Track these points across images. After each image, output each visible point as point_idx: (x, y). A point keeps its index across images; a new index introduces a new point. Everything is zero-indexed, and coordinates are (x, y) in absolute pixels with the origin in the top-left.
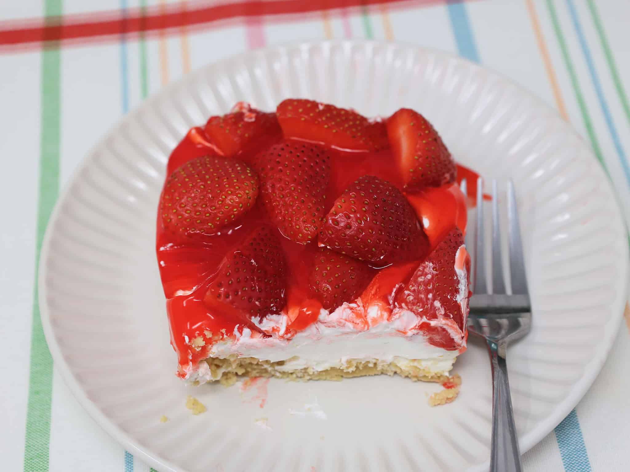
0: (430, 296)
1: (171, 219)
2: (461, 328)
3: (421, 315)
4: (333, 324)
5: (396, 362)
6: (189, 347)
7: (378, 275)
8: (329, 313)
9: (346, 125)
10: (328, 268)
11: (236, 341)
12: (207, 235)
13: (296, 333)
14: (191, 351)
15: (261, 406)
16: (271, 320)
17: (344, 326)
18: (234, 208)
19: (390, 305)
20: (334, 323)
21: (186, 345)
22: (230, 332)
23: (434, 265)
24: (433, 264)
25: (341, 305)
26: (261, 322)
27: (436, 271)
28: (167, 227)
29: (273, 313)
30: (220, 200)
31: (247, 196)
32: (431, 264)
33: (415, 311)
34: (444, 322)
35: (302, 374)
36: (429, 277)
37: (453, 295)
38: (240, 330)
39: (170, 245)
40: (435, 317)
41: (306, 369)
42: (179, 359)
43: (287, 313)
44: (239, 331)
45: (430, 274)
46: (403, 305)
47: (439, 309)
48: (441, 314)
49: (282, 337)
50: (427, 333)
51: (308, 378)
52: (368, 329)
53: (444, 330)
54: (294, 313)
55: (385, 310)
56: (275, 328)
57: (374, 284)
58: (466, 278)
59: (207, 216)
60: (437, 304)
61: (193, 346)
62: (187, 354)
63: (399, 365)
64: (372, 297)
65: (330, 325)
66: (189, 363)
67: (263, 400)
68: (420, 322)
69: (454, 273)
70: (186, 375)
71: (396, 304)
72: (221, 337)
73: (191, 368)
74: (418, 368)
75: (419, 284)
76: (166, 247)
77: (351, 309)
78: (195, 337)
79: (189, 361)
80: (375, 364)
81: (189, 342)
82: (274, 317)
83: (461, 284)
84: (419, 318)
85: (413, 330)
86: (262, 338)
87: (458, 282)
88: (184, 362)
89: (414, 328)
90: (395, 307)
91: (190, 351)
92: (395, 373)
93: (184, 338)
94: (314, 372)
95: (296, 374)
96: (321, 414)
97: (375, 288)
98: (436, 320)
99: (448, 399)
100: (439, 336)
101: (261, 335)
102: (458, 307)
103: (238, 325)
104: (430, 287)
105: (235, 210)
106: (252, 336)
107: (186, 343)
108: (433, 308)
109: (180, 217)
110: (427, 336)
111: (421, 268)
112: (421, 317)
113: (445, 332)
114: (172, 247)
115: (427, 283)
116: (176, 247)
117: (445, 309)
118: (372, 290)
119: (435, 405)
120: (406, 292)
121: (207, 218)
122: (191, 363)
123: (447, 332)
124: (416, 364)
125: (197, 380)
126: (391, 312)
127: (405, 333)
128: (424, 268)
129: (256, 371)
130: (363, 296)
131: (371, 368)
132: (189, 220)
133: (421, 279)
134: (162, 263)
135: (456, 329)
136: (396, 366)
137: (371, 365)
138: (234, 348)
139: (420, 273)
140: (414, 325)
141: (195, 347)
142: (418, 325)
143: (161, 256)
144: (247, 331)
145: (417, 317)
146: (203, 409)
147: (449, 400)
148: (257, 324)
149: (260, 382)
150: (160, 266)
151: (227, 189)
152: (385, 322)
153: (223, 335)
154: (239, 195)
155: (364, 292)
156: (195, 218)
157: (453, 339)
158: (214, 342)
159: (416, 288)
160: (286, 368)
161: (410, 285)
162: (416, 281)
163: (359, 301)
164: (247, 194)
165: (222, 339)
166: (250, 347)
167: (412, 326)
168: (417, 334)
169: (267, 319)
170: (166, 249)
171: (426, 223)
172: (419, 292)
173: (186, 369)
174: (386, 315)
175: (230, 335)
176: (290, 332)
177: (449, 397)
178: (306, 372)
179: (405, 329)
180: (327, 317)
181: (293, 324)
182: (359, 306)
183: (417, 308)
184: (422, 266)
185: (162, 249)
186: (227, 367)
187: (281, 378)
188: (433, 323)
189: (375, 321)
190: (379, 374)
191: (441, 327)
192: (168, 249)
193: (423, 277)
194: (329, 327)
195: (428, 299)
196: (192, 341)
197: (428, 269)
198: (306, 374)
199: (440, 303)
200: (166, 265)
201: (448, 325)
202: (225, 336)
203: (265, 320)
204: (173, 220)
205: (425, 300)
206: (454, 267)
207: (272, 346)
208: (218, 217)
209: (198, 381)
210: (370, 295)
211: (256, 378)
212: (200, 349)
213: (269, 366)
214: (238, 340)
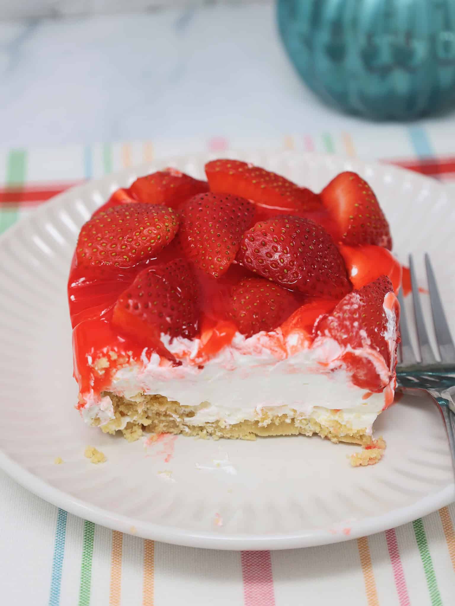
0: (356, 324)
1: (85, 254)
2: (389, 366)
3: (344, 343)
4: (249, 350)
5: (315, 417)
6: (91, 370)
7: (300, 308)
8: (245, 339)
9: (275, 184)
10: (247, 297)
11: (143, 368)
12: (121, 268)
13: (208, 359)
14: (94, 375)
15: (166, 460)
16: (182, 343)
17: (260, 352)
18: (152, 240)
19: (312, 334)
20: (249, 348)
21: (89, 367)
22: (137, 355)
23: (362, 298)
24: (360, 295)
25: (258, 332)
26: (171, 342)
27: (363, 302)
28: (80, 263)
29: (184, 336)
30: (137, 232)
31: (166, 228)
32: (358, 296)
33: (339, 338)
34: (369, 351)
35: (213, 429)
36: (356, 306)
37: (380, 330)
38: (149, 355)
39: (82, 279)
40: (360, 345)
41: (217, 422)
42: (81, 388)
43: (199, 338)
44: (147, 356)
45: (357, 304)
46: (326, 332)
47: (365, 338)
48: (367, 344)
49: (193, 361)
50: (351, 367)
51: (219, 434)
52: (287, 357)
53: (369, 362)
54: (206, 337)
55: (307, 339)
56: (186, 351)
57: (296, 315)
58: (395, 322)
59: (123, 249)
60: (363, 333)
61: (96, 368)
62: (89, 379)
63: (318, 420)
64: (293, 326)
65: (245, 351)
66: (90, 391)
67: (169, 456)
68: (343, 352)
69: (382, 311)
70: (85, 404)
71: (319, 332)
72: (127, 359)
73: (92, 397)
74: (340, 424)
75: (344, 312)
76: (77, 283)
77: (270, 336)
78: (99, 358)
79: (91, 387)
80: (293, 420)
81: (93, 363)
82: (186, 341)
83: (390, 324)
84: (343, 348)
85: (336, 361)
86: (171, 367)
87: (387, 321)
88: (85, 390)
89: (337, 359)
90: (317, 335)
91: (92, 375)
92: (315, 434)
93: (87, 358)
94: (226, 426)
95: (207, 430)
96: (231, 470)
97: (296, 318)
98: (361, 348)
99: (370, 459)
100: (364, 371)
101: (171, 362)
102: (386, 344)
103: (146, 349)
104: (357, 316)
105: (153, 241)
106: (160, 364)
107: (89, 365)
108: (358, 336)
109: (95, 250)
110: (350, 370)
111: (347, 297)
112: (345, 346)
113: (370, 365)
114: (83, 282)
115: (353, 312)
116: (88, 283)
117: (371, 341)
118: (293, 320)
119: (357, 466)
120: (330, 318)
121: (123, 250)
122: (92, 390)
123: (372, 365)
124: (336, 417)
125: (98, 416)
126: (312, 340)
127: (326, 365)
128: (351, 298)
129: (164, 424)
130: (283, 326)
131: (288, 424)
132: (104, 253)
133: (346, 307)
134: (73, 297)
135: (383, 362)
136: (316, 423)
137: (288, 421)
138: (141, 377)
139: (345, 302)
140: (338, 356)
141: (98, 369)
142: (341, 355)
143: (71, 291)
144: (155, 357)
145: (341, 347)
146: (102, 459)
147: (372, 461)
148: (167, 346)
149: (168, 438)
150: (70, 300)
151: (146, 222)
152: (306, 350)
153: (129, 357)
154: (158, 227)
155: (284, 323)
156: (110, 250)
157: (379, 375)
158: (119, 366)
159: (341, 315)
160: (197, 420)
161: (335, 311)
162: (341, 309)
163: (279, 330)
164: (167, 226)
165: (128, 362)
166: (158, 377)
167: (336, 357)
168: (340, 367)
169: (177, 340)
170: (78, 284)
171: (354, 272)
172: (344, 319)
173: (86, 396)
174: (306, 343)
175: (137, 359)
176: (202, 356)
177: (372, 457)
178: (217, 427)
179: (327, 359)
180: (242, 342)
181: (206, 346)
182: (278, 334)
183: (342, 334)
184: (348, 296)
185: (73, 285)
186: (132, 415)
187: (190, 435)
188: (358, 352)
189: (295, 349)
190: (297, 434)
191: (366, 358)
192: (79, 285)
193: (349, 306)
194: (244, 354)
195: (353, 327)
196: (96, 363)
197: (355, 299)
198: (217, 430)
199: (367, 333)
200: (77, 299)
201: (373, 355)
202: (131, 360)
203: (175, 340)
204: (88, 255)
205: (350, 327)
206: (382, 306)
207: (182, 377)
208: (134, 250)
209: (99, 418)
210: (291, 324)
211: (163, 433)
212: (103, 372)
213: (178, 416)
214: (145, 367)
